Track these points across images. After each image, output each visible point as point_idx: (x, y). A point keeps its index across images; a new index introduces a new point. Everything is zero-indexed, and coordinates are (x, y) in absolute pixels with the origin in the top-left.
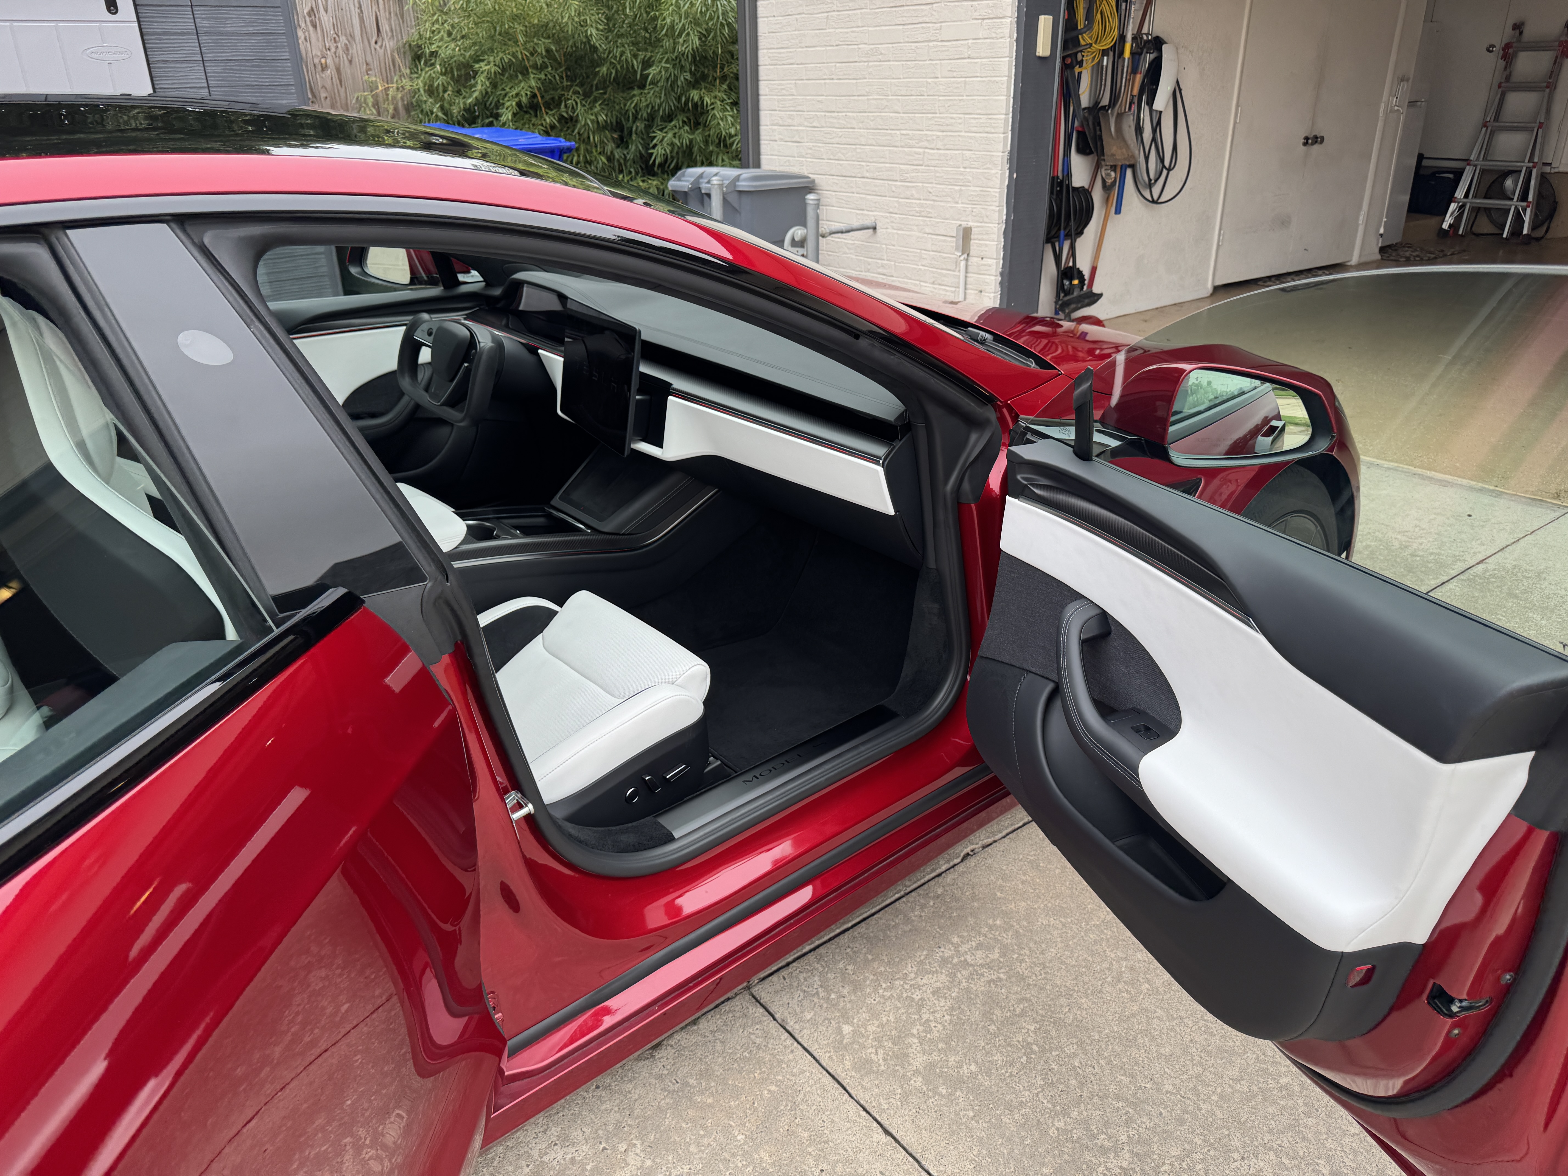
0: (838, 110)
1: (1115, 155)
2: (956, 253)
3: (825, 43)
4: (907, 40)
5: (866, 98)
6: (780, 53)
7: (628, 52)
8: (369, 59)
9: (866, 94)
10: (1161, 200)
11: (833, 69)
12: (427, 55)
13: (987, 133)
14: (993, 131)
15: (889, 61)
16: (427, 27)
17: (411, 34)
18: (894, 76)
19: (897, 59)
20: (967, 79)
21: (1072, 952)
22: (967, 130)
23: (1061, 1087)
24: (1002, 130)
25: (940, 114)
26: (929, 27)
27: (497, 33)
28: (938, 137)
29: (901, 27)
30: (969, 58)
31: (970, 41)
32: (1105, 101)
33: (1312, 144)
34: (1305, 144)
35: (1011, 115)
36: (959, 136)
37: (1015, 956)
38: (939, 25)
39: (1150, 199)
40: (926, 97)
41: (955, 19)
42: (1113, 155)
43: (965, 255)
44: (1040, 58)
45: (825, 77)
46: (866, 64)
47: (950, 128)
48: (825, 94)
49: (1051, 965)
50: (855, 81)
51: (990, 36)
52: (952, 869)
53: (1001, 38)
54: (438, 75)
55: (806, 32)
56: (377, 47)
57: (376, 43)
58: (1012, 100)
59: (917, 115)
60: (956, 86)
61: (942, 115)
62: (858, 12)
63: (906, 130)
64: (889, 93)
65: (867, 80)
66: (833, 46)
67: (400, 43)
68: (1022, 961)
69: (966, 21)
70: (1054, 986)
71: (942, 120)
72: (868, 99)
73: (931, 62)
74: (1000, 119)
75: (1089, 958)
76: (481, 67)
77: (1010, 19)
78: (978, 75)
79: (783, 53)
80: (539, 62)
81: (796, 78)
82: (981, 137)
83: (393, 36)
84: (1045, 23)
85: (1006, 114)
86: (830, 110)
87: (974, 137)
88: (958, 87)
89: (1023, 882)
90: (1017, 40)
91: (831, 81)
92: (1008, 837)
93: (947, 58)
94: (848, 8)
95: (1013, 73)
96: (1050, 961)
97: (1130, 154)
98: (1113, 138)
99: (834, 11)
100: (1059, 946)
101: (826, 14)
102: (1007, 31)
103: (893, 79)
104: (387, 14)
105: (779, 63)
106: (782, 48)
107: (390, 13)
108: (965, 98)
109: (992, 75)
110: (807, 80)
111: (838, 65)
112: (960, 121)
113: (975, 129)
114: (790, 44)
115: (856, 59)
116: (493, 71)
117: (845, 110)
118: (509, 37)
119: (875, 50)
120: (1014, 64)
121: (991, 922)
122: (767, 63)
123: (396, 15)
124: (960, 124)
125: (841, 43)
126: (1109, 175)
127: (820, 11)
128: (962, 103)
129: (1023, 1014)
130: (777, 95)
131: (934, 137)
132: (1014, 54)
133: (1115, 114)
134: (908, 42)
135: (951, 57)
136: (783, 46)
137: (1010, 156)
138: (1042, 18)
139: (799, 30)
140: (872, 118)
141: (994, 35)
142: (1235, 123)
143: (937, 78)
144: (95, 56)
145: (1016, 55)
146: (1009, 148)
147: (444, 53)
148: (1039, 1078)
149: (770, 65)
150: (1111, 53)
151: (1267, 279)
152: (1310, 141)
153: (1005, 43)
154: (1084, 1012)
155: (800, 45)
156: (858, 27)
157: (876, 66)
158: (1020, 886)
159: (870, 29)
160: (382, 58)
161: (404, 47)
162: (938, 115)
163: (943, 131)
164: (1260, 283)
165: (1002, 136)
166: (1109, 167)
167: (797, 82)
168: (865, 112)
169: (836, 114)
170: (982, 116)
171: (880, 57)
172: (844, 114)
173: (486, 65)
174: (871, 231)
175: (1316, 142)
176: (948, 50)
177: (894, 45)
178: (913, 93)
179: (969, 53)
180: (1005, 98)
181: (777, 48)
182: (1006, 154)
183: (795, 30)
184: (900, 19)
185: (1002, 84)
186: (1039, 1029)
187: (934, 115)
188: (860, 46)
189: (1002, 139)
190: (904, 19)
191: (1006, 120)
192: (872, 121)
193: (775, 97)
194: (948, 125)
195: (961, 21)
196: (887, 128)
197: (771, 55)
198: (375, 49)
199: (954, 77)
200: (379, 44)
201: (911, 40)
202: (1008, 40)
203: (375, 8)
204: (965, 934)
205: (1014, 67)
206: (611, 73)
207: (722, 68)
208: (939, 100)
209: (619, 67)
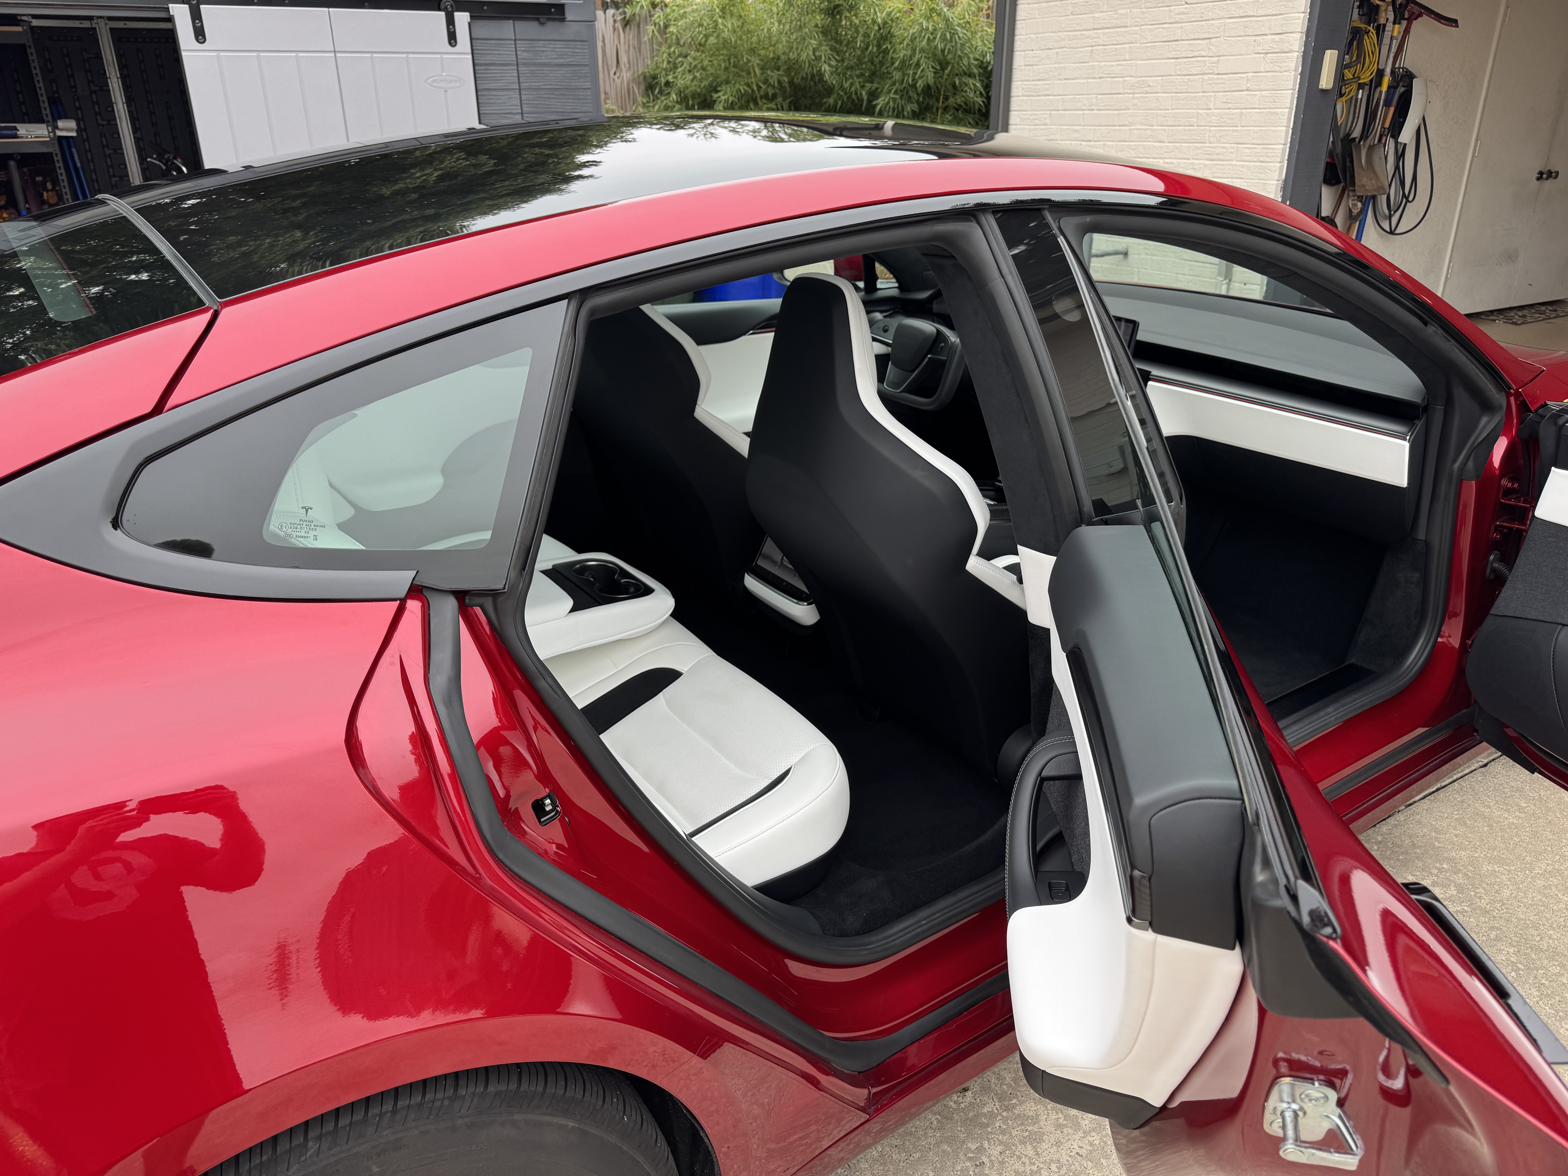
0: (1096, 139)
1: (1365, 186)
2: (1218, 278)
3: (1086, 76)
4: (1179, 73)
5: (1128, 128)
6: (1036, 85)
7: (857, 84)
8: (608, 90)
9: (1128, 124)
10: (1396, 232)
11: (1094, 101)
12: (663, 84)
13: (1262, 162)
14: (1269, 160)
15: (1157, 93)
16: (664, 58)
17: (646, 65)
18: (1162, 108)
19: (1167, 91)
20: (1244, 111)
21: (1525, 893)
22: (1239, 159)
23: (1557, 998)
24: (1279, 159)
25: (1210, 143)
26: (1205, 61)
27: (732, 65)
28: (1205, 165)
29: (1173, 61)
30: (1247, 90)
31: (1250, 74)
32: (1356, 134)
33: (1547, 179)
34: (1538, 179)
35: (1288, 145)
36: (1229, 164)
37: (1473, 893)
38: (1216, 59)
39: (1388, 230)
40: (1195, 128)
41: (1234, 53)
42: (1363, 186)
43: (1227, 281)
44: (1323, 91)
45: (1084, 108)
46: (1131, 96)
47: (1220, 157)
48: (1082, 124)
49: (1509, 902)
50: (1117, 112)
51: (1273, 69)
52: (1384, 822)
53: (1286, 71)
54: (674, 104)
55: (1067, 65)
56: (616, 77)
57: (615, 74)
58: (1291, 131)
59: (1183, 145)
60: (1231, 117)
61: (1211, 145)
62: (1127, 46)
63: (1171, 158)
64: (1155, 123)
65: (1131, 111)
66: (1095, 78)
67: (636, 75)
68: (1480, 898)
69: (1247, 55)
70: (1519, 919)
71: (1212, 150)
72: (1131, 129)
73: (1204, 94)
74: (1278, 149)
75: (1544, 899)
76: (719, 97)
77: (1297, 54)
78: (1257, 106)
79: (1040, 85)
80: (771, 91)
81: (1051, 108)
82: (1254, 166)
83: (630, 67)
84: (1330, 58)
85: (1284, 145)
86: (1086, 139)
87: (1247, 166)
88: (1232, 118)
89: (1456, 836)
90: (1302, 74)
91: (1091, 112)
92: (1427, 798)
93: (1223, 90)
94: (1115, 43)
95: (1295, 105)
96: (1508, 900)
97: (1380, 185)
98: (1363, 170)
99: (1100, 45)
100: (1511, 887)
101: (1090, 48)
102: (1293, 65)
103: (1161, 110)
104: (627, 47)
105: (1034, 94)
106: (1039, 80)
107: (629, 46)
108: (1239, 128)
109: (1273, 106)
110: (1063, 110)
111: (1099, 96)
112: (1232, 150)
113: (1249, 158)
114: (1047, 76)
115: (1120, 91)
116: (730, 101)
117: (1102, 139)
118: (743, 70)
119: (1142, 83)
120: (1296, 96)
121: (1438, 865)
122: (1021, 94)
123: (634, 48)
124: (1232, 153)
125: (1104, 76)
126: (1356, 205)
127: (1084, 45)
128: (1235, 134)
129: (1498, 939)
130: (1029, 125)
131: (1202, 166)
132: (1298, 86)
133: (1367, 146)
134: (1179, 75)
135: (1227, 90)
136: (1040, 78)
137: (1284, 185)
138: (1328, 53)
139: (1058, 63)
140: (1134, 147)
141: (1278, 69)
142: (1473, 156)
143: (1210, 109)
144: (435, 84)
145: (1299, 88)
146: (1284, 177)
147: (680, 83)
148: (1533, 990)
149: (1023, 96)
150: (1367, 88)
151: (1489, 314)
152: (1545, 176)
153: (1290, 76)
154: (1556, 941)
155: (1059, 77)
156: (1126, 60)
157: (1142, 97)
158: (1455, 839)
159: (1139, 62)
160: (619, 89)
161: (639, 77)
162: (1208, 145)
163: (1212, 160)
164: (1483, 317)
165: (1278, 165)
166: (1356, 198)
167: (1053, 112)
168: (1126, 141)
169: (1093, 143)
170: (1257, 146)
171: (1147, 89)
172: (1102, 143)
173: (723, 95)
174: (1121, 256)
175: (1551, 177)
176: (1224, 83)
177: (1164, 78)
178: (1181, 123)
179: (1248, 85)
180: (1284, 129)
181: (1033, 80)
182: (1281, 182)
183: (1054, 64)
184: (1173, 53)
185: (1283, 115)
186: (1518, 951)
187: (1203, 145)
188: (1126, 79)
189: (1278, 168)
190: (1178, 53)
191: (1284, 150)
192: (1133, 150)
193: (1027, 127)
194: (1218, 154)
195: (1241, 55)
196: (1149, 156)
197: (1026, 87)
198: (614, 80)
199: (1229, 109)
200: (618, 74)
201: (1183, 73)
202: (1293, 73)
203: (616, 42)
204: (1418, 874)
205: (1295, 100)
206: (837, 103)
207: (946, 98)
208: (1210, 131)
209: (845, 98)
